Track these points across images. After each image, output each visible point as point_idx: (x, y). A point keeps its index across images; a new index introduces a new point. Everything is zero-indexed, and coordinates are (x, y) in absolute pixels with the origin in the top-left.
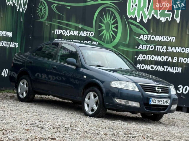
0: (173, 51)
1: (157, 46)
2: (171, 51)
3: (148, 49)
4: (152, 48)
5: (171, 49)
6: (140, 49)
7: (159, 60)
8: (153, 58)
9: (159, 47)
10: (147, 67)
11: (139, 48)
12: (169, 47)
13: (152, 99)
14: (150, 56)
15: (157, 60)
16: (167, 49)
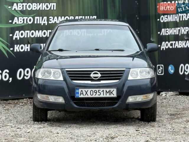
0: (55, 22)
1: (36, 18)
2: (54, 22)
3: (25, 23)
4: (30, 20)
5: (53, 20)
6: (16, 23)
7: (41, 36)
8: (32, 34)
9: (38, 18)
10: (27, 48)
11: (14, 23)
12: (50, 17)
13: (80, 90)
14: (29, 32)
15: (38, 36)
16: (48, 20)
